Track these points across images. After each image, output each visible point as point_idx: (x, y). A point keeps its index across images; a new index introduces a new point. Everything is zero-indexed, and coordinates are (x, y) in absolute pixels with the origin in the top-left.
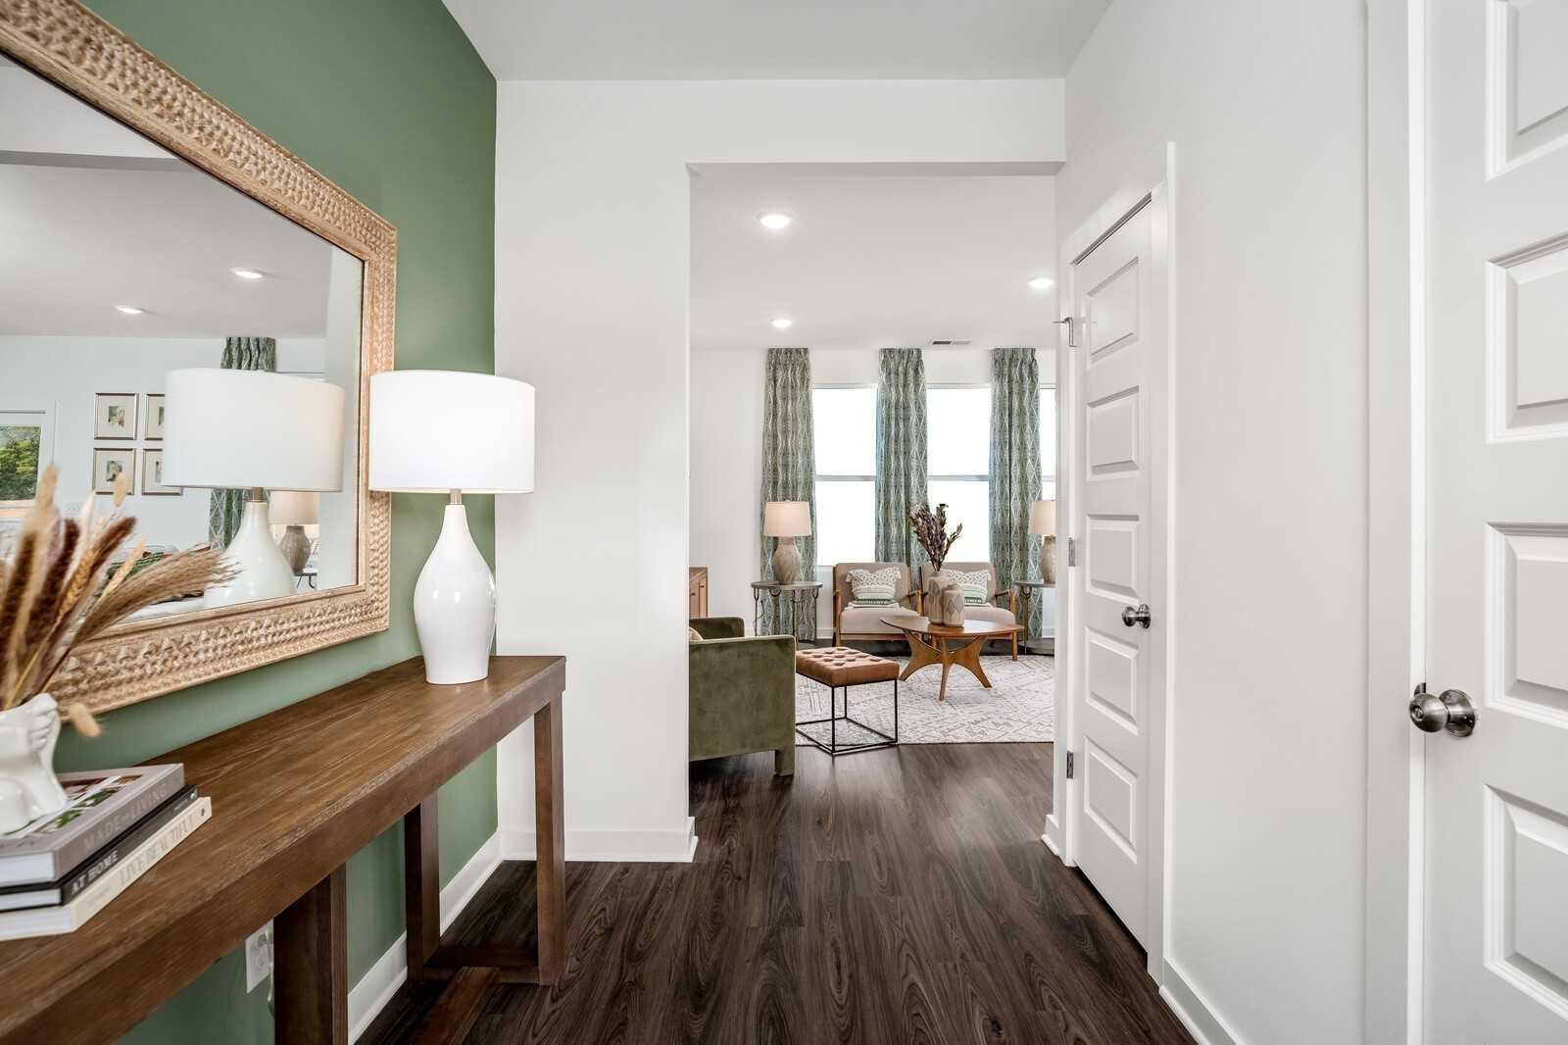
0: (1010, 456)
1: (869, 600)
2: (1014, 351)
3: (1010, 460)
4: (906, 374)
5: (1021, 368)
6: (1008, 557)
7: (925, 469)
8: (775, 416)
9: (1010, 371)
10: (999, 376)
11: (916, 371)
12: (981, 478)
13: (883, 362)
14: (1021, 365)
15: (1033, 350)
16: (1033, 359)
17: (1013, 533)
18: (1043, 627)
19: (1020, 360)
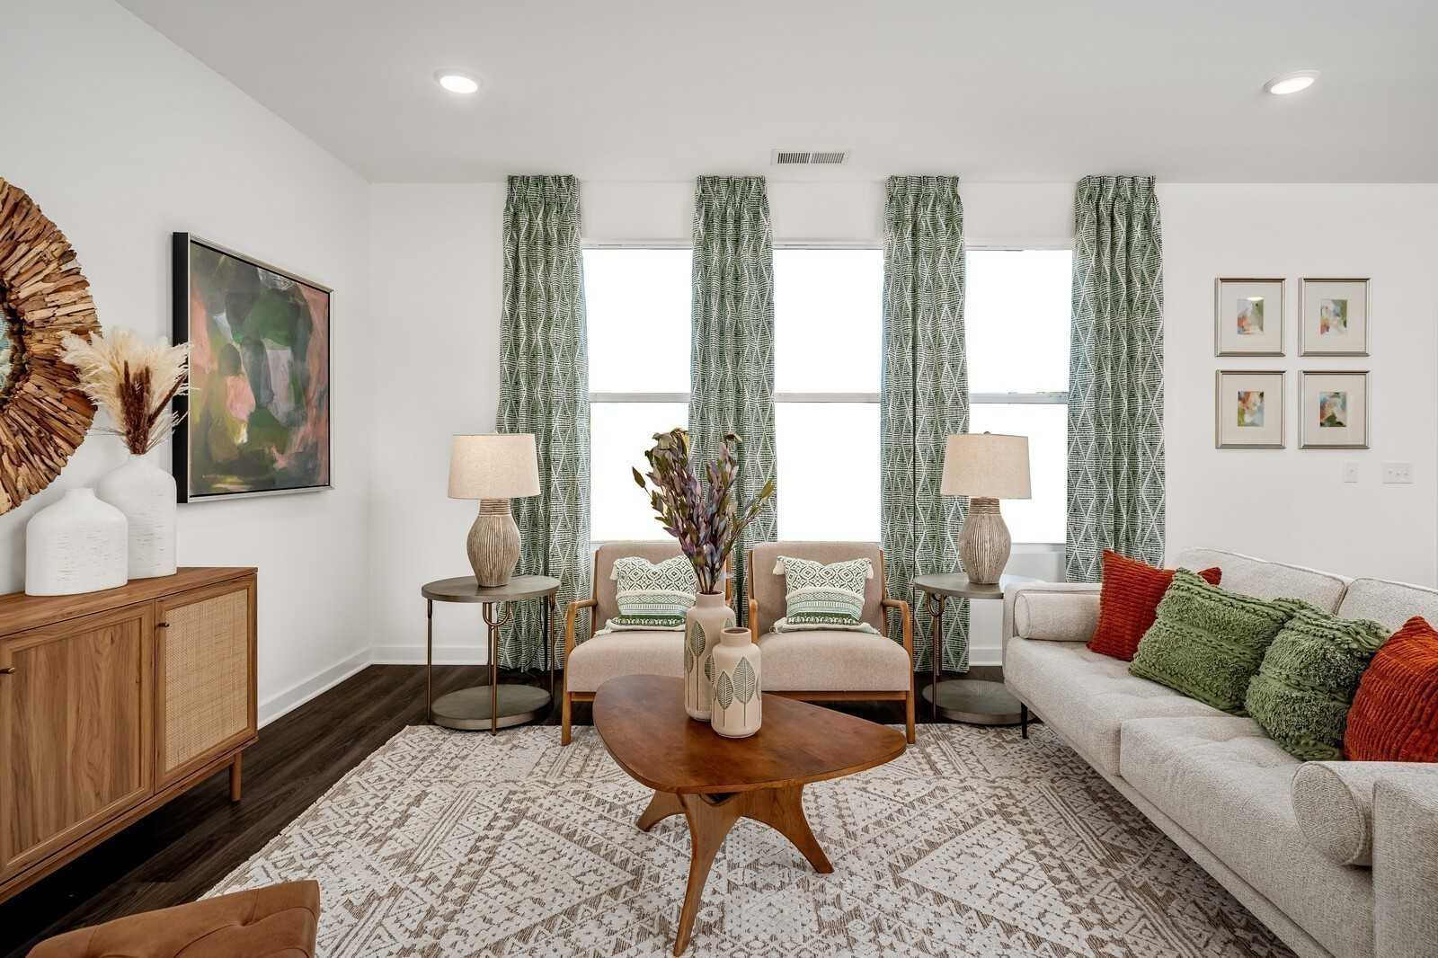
0: (914, 361)
1: (641, 617)
2: (924, 180)
3: (914, 366)
4: (738, 220)
5: (934, 211)
6: (911, 531)
7: (771, 381)
8: (516, 289)
9: (915, 215)
10: (897, 224)
11: (756, 217)
12: (867, 399)
13: (701, 199)
14: (934, 205)
15: (955, 180)
16: (956, 196)
17: (919, 489)
18: (971, 648)
19: (933, 196)
